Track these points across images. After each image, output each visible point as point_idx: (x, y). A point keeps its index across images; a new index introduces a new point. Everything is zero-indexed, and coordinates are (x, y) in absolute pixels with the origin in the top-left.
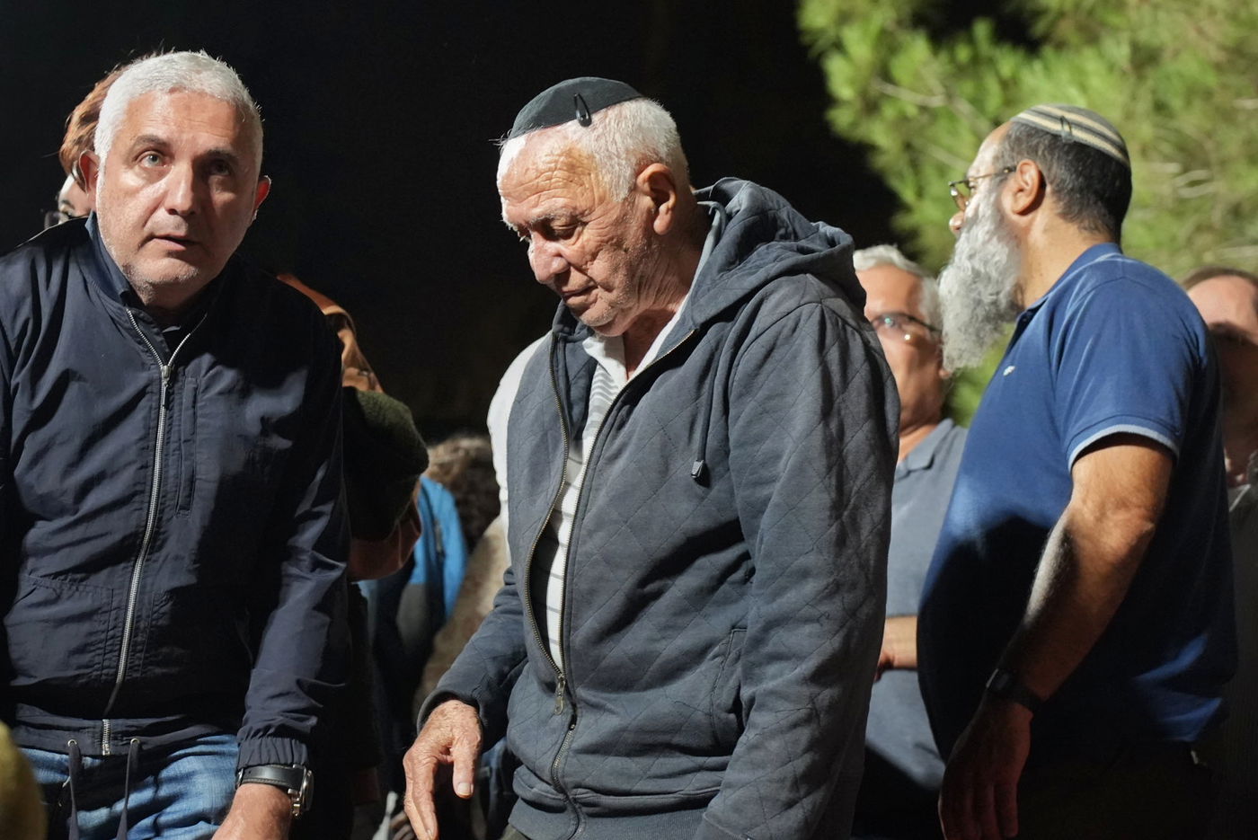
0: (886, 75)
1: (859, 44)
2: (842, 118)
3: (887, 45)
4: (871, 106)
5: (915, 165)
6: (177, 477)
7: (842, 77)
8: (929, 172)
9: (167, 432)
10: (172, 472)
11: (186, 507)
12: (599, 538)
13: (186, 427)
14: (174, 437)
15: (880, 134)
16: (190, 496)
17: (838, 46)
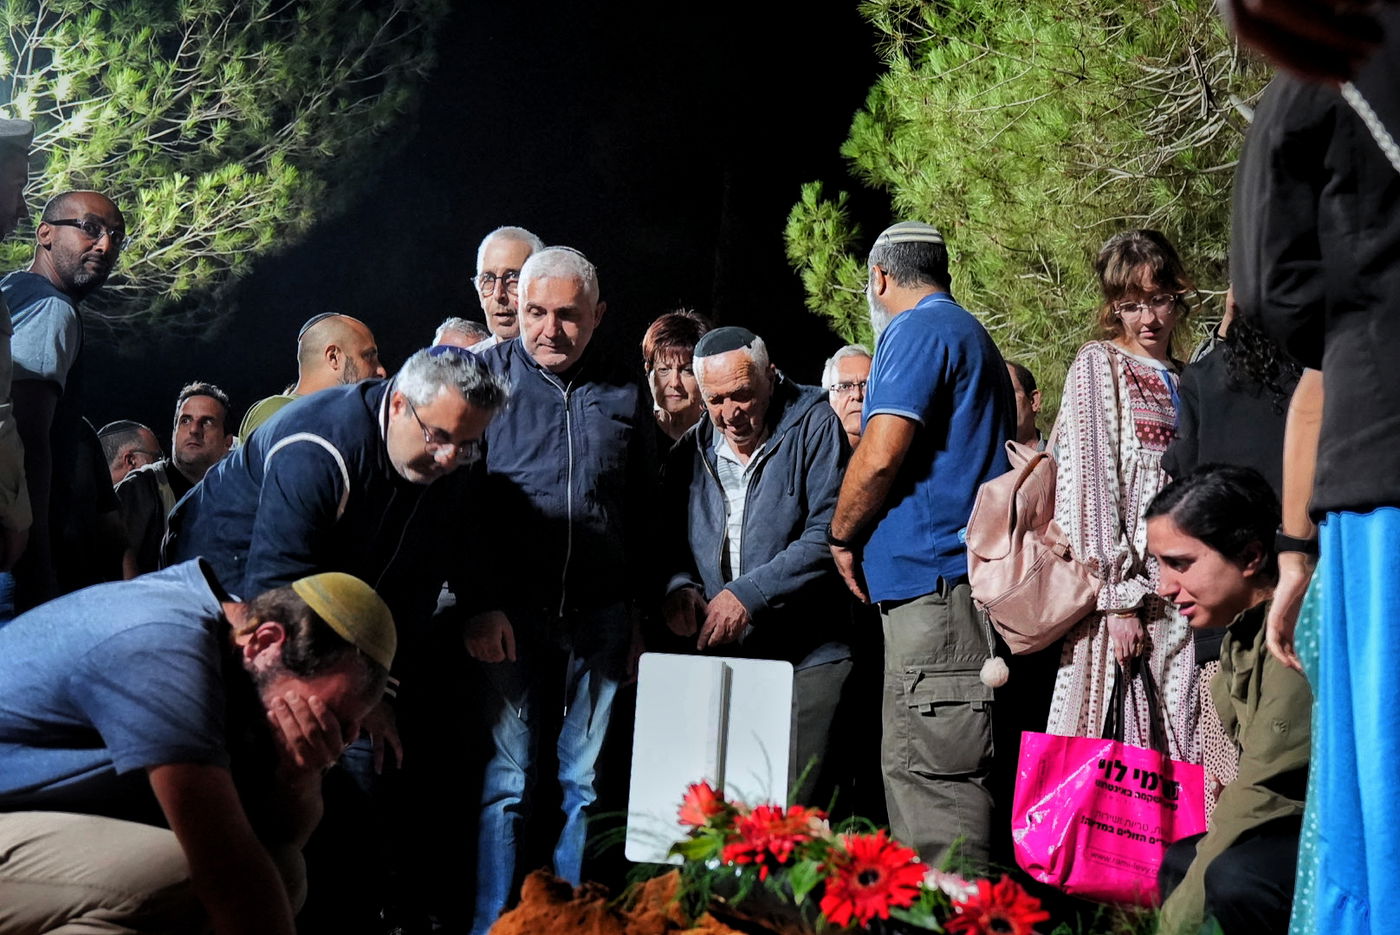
0: (835, 281)
1: (819, 263)
2: (813, 303)
3: (834, 264)
4: (828, 297)
5: (853, 326)
6: (580, 441)
7: (811, 281)
8: (861, 328)
9: (572, 423)
10: (577, 439)
11: (587, 454)
12: (753, 532)
13: (580, 418)
14: (575, 424)
15: (833, 310)
16: (587, 449)
17: (808, 266)
